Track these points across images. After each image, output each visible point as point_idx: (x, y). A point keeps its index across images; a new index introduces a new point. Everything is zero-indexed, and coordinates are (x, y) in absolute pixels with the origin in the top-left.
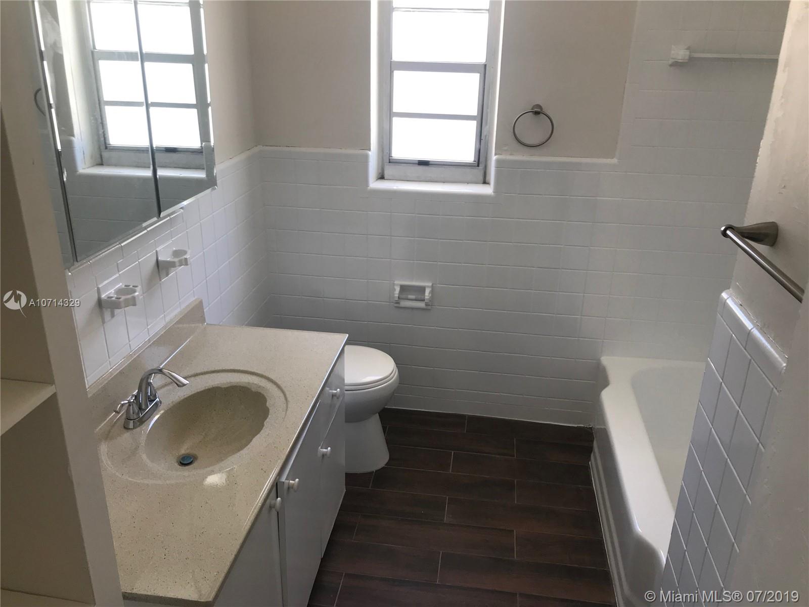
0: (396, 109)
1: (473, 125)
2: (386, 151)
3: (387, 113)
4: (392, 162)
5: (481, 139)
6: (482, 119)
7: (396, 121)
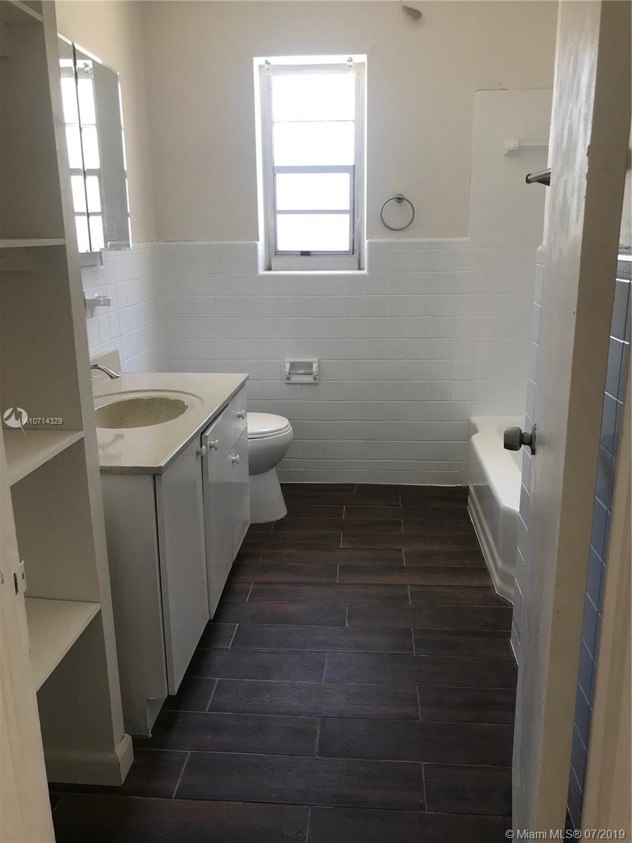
0: (279, 207)
1: (346, 219)
2: (272, 244)
3: (272, 211)
4: (278, 253)
5: (354, 230)
6: (354, 212)
7: (279, 217)
